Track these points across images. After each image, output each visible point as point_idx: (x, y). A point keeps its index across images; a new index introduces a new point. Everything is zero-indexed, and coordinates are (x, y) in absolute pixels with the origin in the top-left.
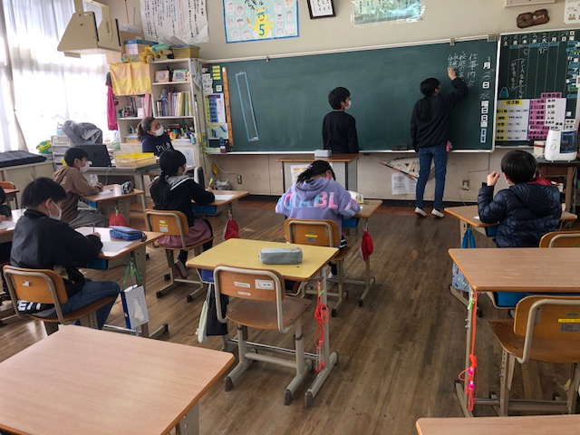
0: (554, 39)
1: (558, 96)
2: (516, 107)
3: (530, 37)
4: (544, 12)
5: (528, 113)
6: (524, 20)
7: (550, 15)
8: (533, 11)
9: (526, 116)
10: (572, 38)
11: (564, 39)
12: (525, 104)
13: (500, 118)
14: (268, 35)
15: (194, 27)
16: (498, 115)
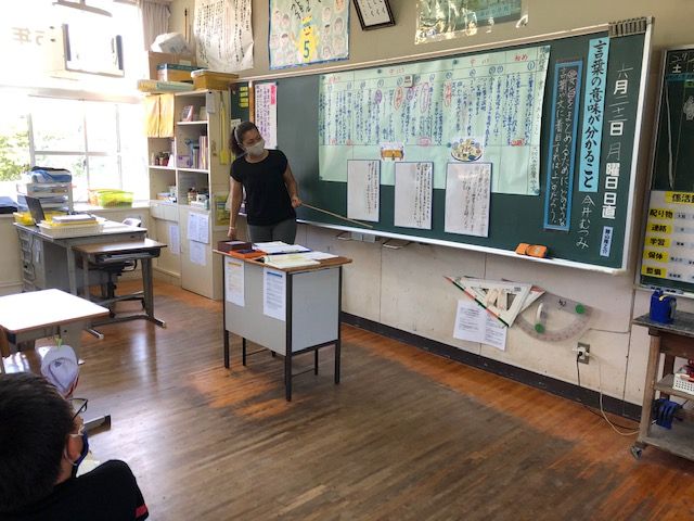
2: (692, 208)
13: (656, 228)
14: (313, 58)
15: (239, 47)
16: (653, 221)
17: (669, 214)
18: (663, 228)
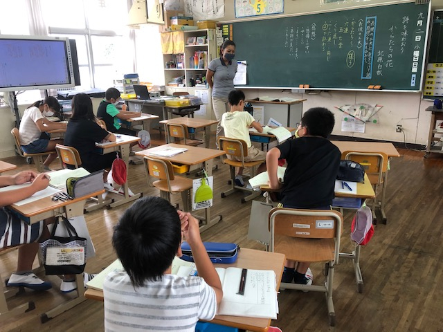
13: (430, 77)
14: (263, 12)
15: (215, 7)
16: (428, 75)
17: (434, 72)
18: (432, 77)
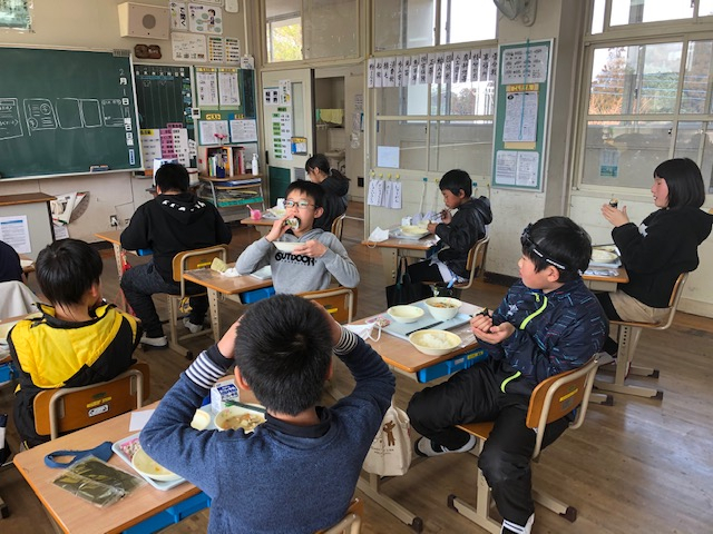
0: (169, 74)
1: (180, 126)
2: (148, 137)
3: (150, 69)
4: (158, 47)
5: (159, 142)
6: (142, 51)
7: (162, 51)
8: (148, 44)
9: (158, 144)
10: (182, 75)
11: (177, 74)
12: (156, 133)
